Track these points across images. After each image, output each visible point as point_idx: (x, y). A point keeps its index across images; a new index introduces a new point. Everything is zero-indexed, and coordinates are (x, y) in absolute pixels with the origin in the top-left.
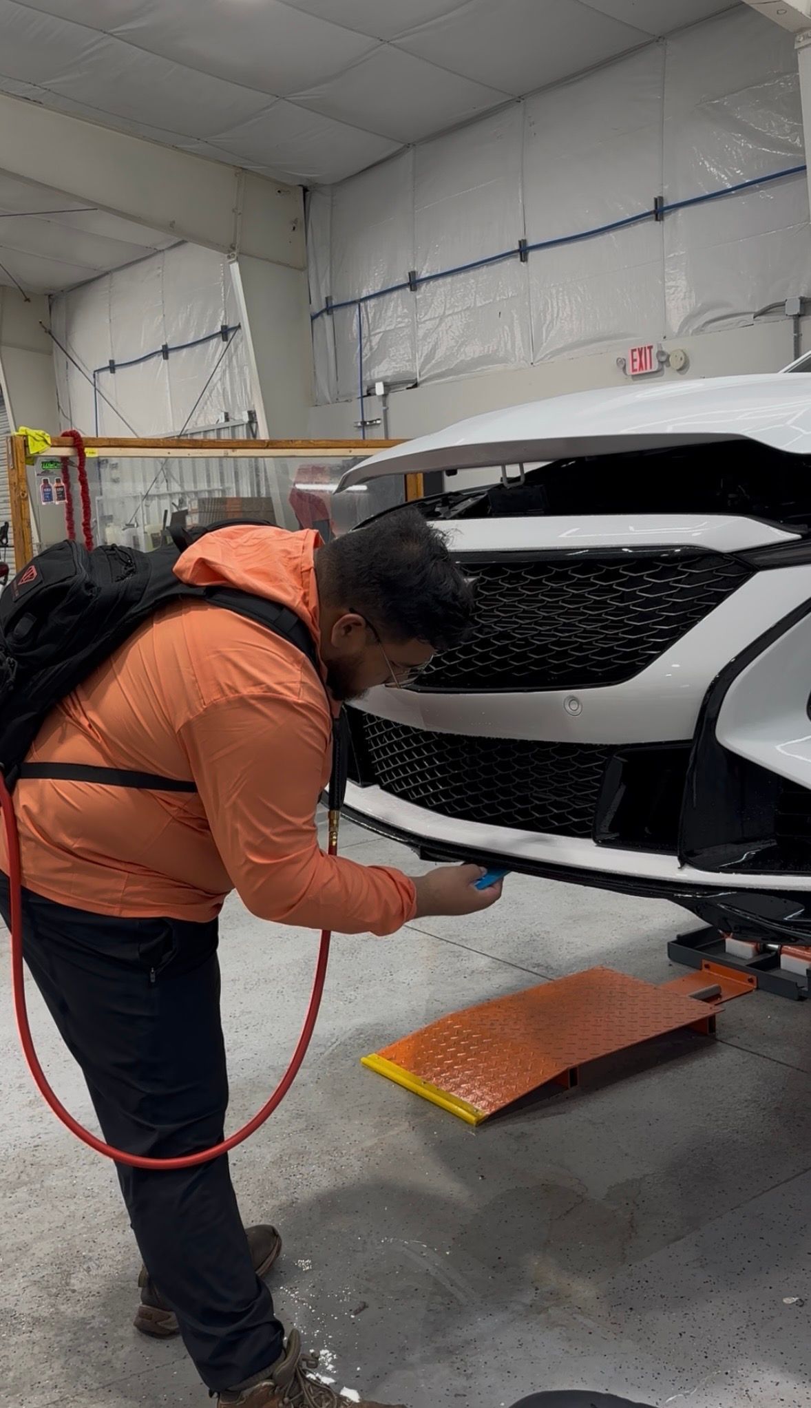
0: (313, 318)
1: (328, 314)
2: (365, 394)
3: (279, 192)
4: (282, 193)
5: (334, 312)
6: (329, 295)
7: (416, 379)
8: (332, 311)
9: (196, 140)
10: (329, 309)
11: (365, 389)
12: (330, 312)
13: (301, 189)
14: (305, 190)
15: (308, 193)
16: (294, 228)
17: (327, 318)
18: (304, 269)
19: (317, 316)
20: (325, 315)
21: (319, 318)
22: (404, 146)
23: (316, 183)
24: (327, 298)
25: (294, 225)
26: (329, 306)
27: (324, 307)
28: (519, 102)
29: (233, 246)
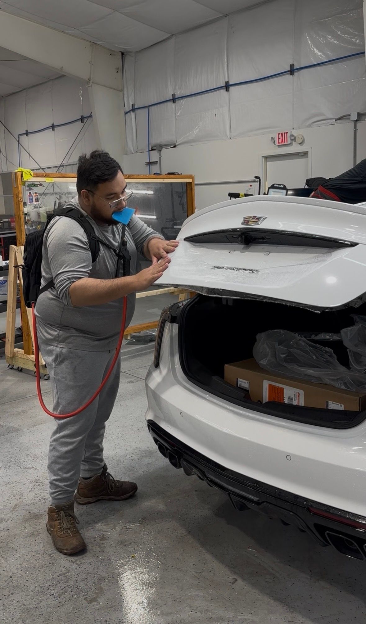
0: (126, 113)
1: (133, 112)
2: (150, 149)
3: (111, 54)
4: (112, 55)
5: (136, 111)
6: (133, 103)
7: (175, 143)
8: (135, 111)
9: (74, 29)
10: (133, 110)
11: (150, 147)
12: (134, 111)
13: (121, 53)
14: (123, 54)
15: (123, 55)
16: (117, 72)
17: (132, 114)
18: (122, 90)
19: (127, 113)
20: (131, 112)
21: (129, 113)
22: (171, 35)
23: (128, 51)
24: (132, 105)
25: (117, 70)
26: (134, 108)
27: (131, 108)
28: (226, 17)
29: (90, 79)
